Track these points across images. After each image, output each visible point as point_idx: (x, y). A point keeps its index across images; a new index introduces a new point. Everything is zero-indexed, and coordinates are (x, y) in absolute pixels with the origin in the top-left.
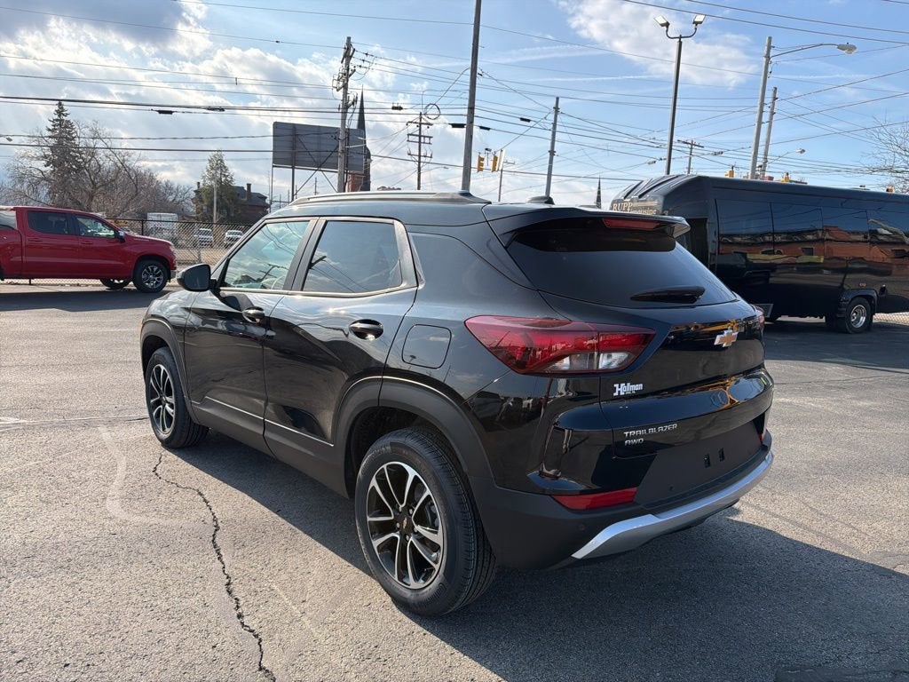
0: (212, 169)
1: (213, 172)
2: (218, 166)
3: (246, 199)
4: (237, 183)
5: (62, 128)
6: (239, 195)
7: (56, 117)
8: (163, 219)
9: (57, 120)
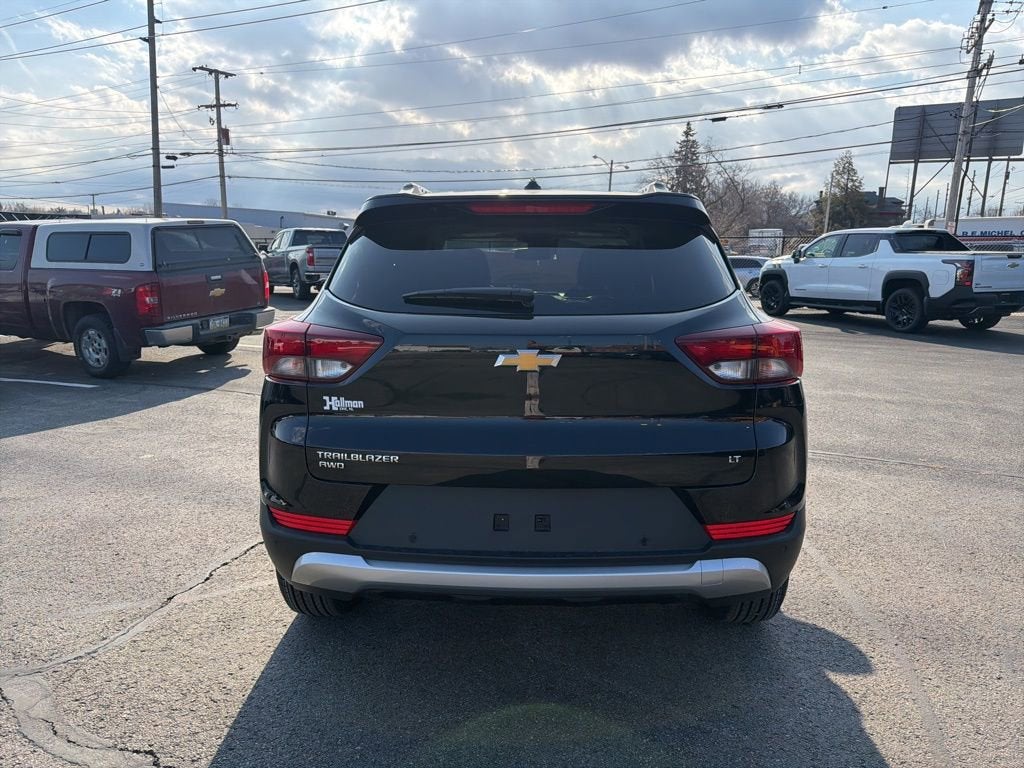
0: (838, 173)
1: (838, 177)
2: (847, 168)
3: (874, 207)
4: (866, 188)
5: (688, 150)
6: (867, 202)
7: (684, 138)
8: (765, 235)
9: (684, 141)
